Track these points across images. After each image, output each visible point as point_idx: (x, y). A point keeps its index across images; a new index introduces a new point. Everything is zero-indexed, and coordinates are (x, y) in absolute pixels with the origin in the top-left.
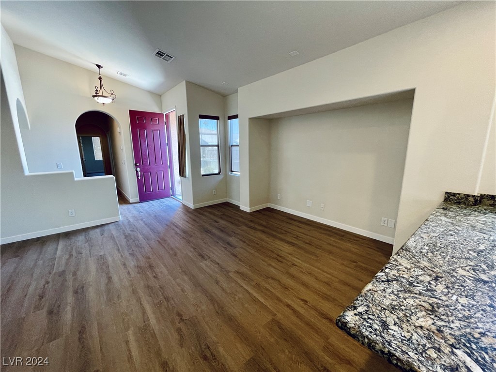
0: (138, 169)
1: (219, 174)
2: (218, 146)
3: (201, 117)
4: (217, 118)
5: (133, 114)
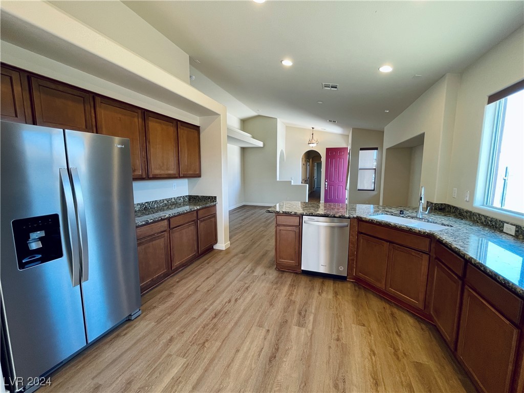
0: (326, 183)
1: (374, 190)
2: (375, 169)
3: (362, 149)
4: (376, 149)
5: (328, 150)
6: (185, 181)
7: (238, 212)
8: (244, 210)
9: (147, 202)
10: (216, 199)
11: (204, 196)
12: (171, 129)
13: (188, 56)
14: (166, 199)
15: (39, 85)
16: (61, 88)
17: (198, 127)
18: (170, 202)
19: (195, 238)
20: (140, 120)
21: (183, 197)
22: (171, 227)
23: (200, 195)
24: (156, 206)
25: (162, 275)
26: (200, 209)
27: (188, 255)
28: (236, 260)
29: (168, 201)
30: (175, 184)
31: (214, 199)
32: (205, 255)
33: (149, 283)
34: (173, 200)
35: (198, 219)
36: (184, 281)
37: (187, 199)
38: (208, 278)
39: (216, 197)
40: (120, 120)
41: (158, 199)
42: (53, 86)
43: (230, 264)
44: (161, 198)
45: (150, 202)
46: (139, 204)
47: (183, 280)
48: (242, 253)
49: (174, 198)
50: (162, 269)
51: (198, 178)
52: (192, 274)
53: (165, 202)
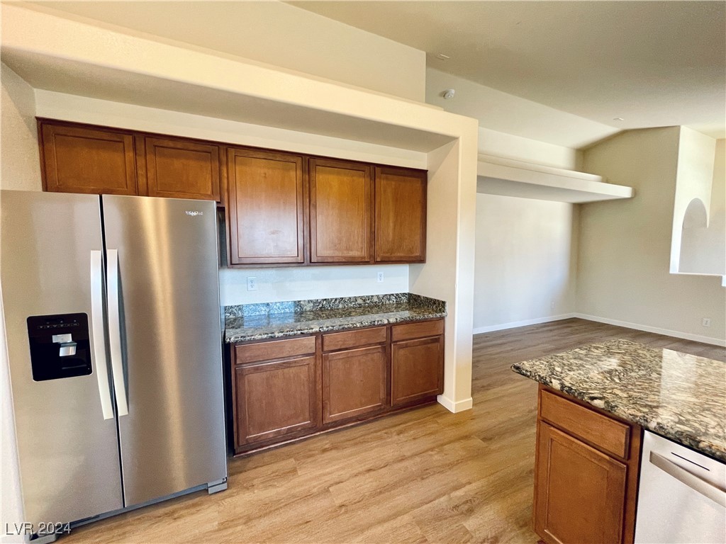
6: (405, 269)
7: (551, 330)
8: (566, 330)
9: (325, 299)
10: (444, 307)
11: (427, 298)
12: (361, 181)
13: (425, 53)
14: (361, 298)
15: (155, 146)
16: (179, 145)
17: (425, 172)
18: (368, 302)
19: (382, 375)
20: (299, 172)
21: (397, 295)
22: (326, 349)
23: (423, 294)
24: (341, 306)
25: (299, 429)
26: (396, 324)
27: (362, 406)
28: (456, 450)
29: (364, 300)
30: (382, 273)
31: (439, 305)
32: (411, 410)
33: (271, 436)
34: (375, 299)
35: (391, 342)
36: (334, 453)
37: (404, 300)
38: (369, 470)
39: (444, 303)
40: (265, 177)
41: (346, 295)
42: (171, 144)
43: (436, 457)
44: (352, 295)
45: (332, 299)
46: (311, 301)
47: (333, 451)
48: (484, 439)
49: (378, 296)
50: (301, 418)
51: (421, 265)
52: (356, 444)
53: (360, 301)
